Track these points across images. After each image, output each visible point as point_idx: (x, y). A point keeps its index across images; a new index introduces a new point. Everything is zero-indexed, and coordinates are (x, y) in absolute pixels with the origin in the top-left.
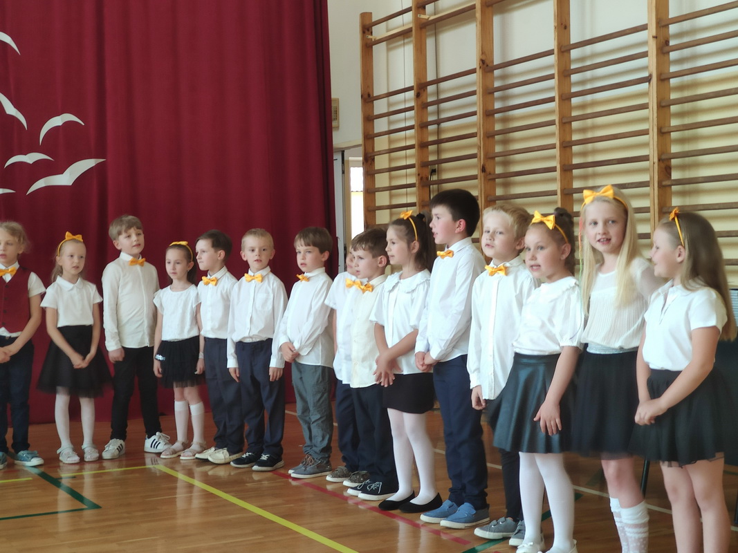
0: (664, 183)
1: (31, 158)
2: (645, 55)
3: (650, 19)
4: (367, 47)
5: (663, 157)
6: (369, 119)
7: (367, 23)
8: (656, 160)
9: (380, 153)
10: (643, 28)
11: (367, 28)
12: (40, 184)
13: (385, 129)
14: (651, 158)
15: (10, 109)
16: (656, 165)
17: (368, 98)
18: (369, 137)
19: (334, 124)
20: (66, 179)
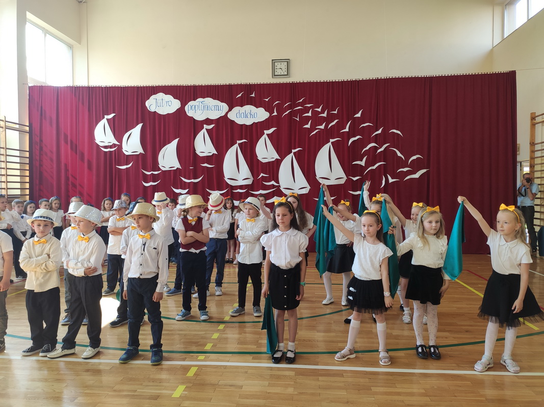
1: (405, 169)
4: (533, 125)
6: (533, 152)
7: (533, 116)
9: (537, 164)
11: (533, 118)
12: (408, 177)
13: (540, 155)
15: (399, 154)
17: (533, 144)
18: (532, 158)
19: (518, 153)
20: (417, 176)
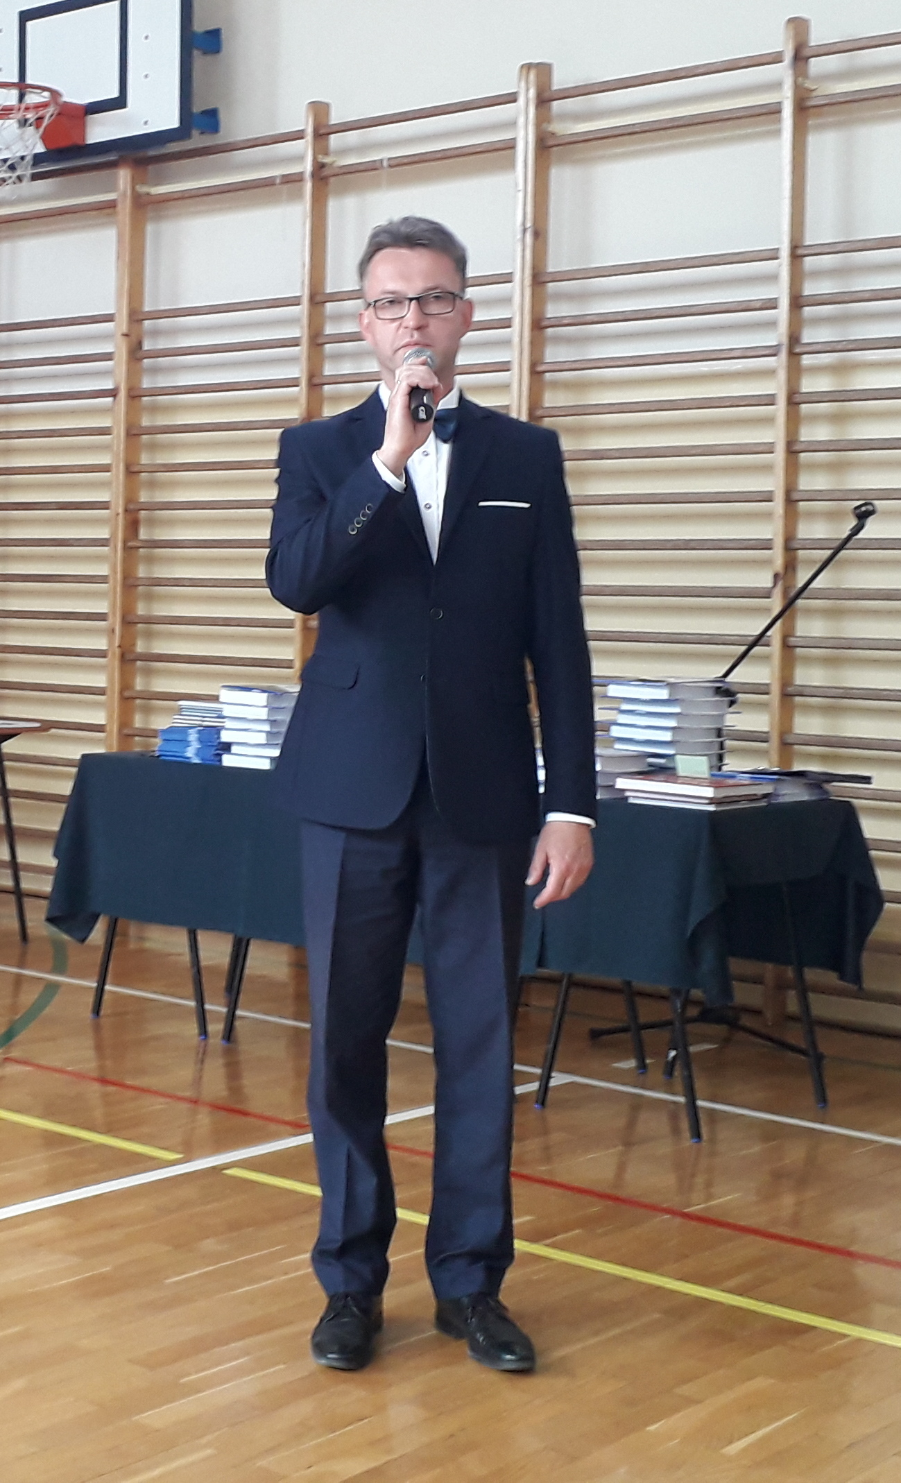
0: (130, 544)
2: (107, 357)
3: (119, 309)
5: (131, 507)
8: (121, 510)
10: (108, 318)
14: (113, 505)
16: (121, 517)
